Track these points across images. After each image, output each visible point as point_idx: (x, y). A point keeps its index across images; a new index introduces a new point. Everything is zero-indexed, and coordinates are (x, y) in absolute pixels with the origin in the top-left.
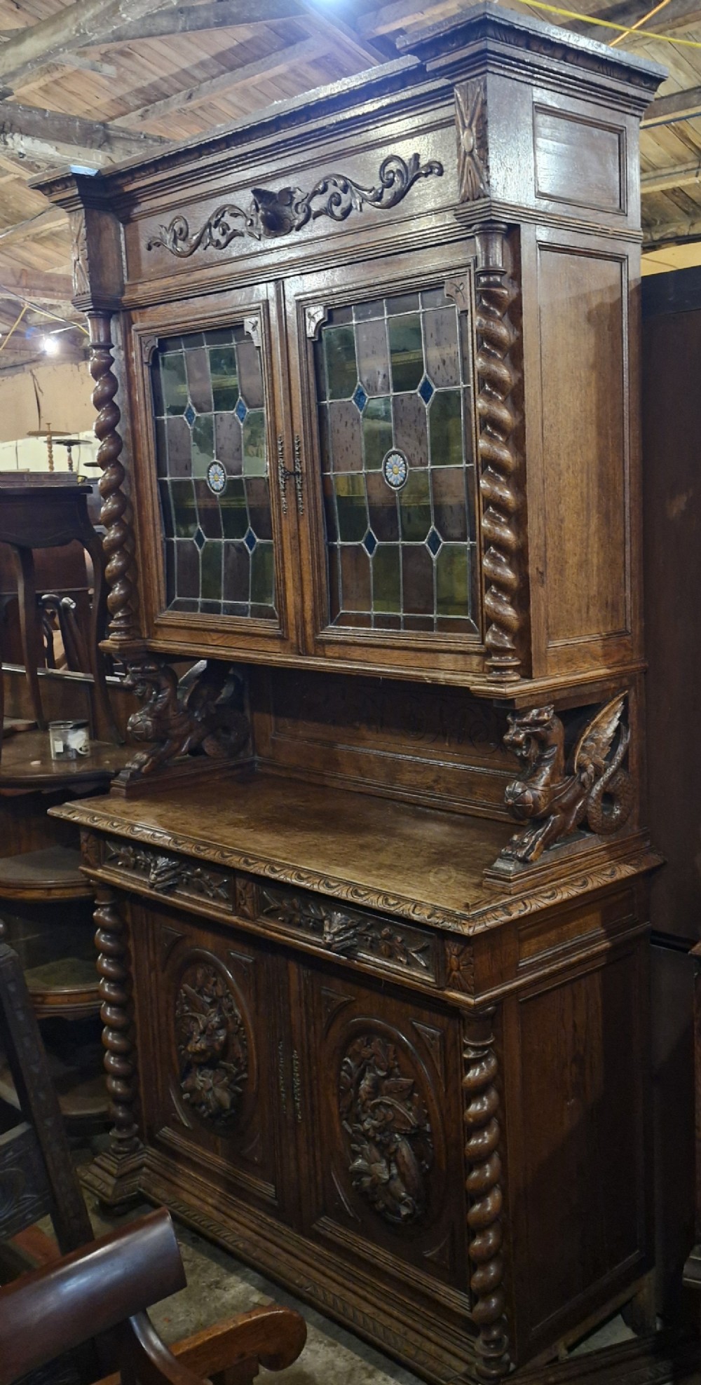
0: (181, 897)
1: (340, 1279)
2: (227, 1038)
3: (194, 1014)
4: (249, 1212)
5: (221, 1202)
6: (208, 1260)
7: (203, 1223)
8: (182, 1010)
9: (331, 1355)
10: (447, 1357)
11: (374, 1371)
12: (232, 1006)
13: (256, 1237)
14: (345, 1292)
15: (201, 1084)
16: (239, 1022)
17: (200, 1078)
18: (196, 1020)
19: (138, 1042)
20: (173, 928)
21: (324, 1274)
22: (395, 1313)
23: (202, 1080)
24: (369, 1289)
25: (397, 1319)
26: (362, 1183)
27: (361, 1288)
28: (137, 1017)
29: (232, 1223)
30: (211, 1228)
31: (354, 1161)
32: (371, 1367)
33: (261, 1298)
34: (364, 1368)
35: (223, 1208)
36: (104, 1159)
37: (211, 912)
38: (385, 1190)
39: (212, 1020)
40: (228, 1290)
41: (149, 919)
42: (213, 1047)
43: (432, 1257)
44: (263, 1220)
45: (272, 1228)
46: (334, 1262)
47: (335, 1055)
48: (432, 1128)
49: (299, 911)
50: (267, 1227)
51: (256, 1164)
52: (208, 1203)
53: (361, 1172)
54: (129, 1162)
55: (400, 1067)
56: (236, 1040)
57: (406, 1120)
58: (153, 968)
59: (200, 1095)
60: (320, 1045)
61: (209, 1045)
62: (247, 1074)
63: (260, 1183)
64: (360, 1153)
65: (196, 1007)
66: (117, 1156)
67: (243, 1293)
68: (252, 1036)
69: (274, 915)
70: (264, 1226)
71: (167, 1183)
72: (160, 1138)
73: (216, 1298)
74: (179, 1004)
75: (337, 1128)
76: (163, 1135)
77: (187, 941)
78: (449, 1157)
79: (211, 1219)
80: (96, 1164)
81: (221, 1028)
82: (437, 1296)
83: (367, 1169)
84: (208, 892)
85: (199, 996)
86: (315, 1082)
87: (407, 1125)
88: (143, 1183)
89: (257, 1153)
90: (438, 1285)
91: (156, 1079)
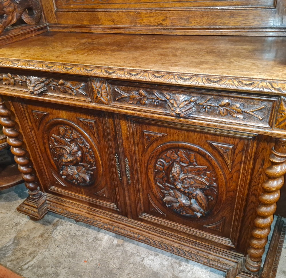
0: (51, 96)
1: (158, 235)
2: (83, 155)
3: (62, 146)
4: (104, 213)
5: (89, 211)
6: (87, 228)
8: (54, 145)
9: (159, 260)
10: (221, 259)
12: (84, 142)
13: (111, 222)
14: (161, 239)
15: (72, 172)
16: (89, 148)
17: (69, 170)
18: (64, 149)
19: (32, 158)
20: (41, 110)
21: (149, 233)
22: (191, 246)
23: (72, 170)
24: (174, 237)
26: (173, 206)
27: (170, 237)
28: (28, 149)
29: (97, 218)
32: (178, 261)
33: (118, 241)
34: (176, 262)
35: (91, 213)
36: (29, 202)
37: (75, 103)
38: (188, 208)
39: (74, 149)
40: (102, 240)
41: (24, 107)
42: (76, 159)
43: (211, 227)
44: (112, 216)
45: (118, 218)
46: (152, 228)
47: (153, 158)
48: (218, 185)
49: (146, 97)
50: (115, 218)
51: (105, 197)
52: (82, 211)
53: (171, 202)
54: (40, 201)
55: (198, 162)
56: (88, 155)
57: (202, 183)
58: (32, 129)
59: (72, 177)
60: (141, 155)
61: (74, 158)
62: (96, 167)
63: (107, 203)
64: (168, 194)
65: (62, 143)
66: (35, 200)
67: (109, 240)
68: (98, 153)
69: (124, 100)
70: (113, 218)
71: (60, 206)
72: (51, 191)
73: (99, 245)
74: (51, 143)
75: (154, 186)
76: (53, 189)
77: (50, 116)
78: (227, 195)
79: (87, 218)
80: (25, 204)
81: (79, 151)
82: (212, 240)
83: (176, 201)
84: (71, 92)
85: (63, 139)
86: (139, 169)
87: (203, 185)
88: (49, 207)
89: (105, 194)
90: (213, 236)
91: (45, 171)
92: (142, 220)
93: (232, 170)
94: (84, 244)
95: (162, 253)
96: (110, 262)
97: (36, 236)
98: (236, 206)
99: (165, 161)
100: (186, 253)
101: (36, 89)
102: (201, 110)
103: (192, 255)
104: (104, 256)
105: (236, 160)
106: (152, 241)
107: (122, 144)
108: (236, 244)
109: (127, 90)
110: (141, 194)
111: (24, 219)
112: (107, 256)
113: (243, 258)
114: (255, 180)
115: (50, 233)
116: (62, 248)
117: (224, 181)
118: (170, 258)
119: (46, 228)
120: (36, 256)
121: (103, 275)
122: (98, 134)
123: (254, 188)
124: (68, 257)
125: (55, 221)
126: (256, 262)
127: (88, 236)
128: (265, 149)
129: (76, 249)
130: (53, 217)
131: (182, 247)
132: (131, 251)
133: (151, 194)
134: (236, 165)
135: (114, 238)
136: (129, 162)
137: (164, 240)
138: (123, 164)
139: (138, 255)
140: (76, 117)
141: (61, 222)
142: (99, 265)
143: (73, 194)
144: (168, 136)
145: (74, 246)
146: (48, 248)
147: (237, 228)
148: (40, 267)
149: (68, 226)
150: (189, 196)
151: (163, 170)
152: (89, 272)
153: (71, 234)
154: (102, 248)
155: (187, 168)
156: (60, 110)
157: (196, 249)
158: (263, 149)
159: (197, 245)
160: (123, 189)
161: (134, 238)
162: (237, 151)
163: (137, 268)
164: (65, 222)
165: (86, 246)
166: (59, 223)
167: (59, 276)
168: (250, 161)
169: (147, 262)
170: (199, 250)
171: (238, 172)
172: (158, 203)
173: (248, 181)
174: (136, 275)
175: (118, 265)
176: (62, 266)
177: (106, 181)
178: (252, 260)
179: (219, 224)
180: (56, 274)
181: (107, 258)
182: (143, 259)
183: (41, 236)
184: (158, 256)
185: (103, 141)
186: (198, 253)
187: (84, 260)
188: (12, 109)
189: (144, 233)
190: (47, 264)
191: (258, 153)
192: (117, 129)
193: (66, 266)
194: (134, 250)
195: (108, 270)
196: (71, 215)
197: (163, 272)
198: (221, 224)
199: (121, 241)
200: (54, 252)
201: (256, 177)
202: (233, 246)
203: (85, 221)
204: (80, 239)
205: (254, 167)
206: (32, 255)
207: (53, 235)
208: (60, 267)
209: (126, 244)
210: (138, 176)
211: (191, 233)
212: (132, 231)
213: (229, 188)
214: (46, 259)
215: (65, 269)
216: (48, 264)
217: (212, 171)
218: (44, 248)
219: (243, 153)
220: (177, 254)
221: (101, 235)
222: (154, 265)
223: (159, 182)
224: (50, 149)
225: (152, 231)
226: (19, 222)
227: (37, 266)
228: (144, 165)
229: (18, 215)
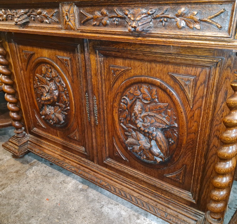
0: (31, 27)
1: (120, 182)
2: (59, 94)
3: (43, 86)
4: (74, 156)
5: (61, 153)
7: (55, 161)
8: (37, 85)
9: (118, 209)
10: (180, 216)
11: (138, 215)
12: (60, 81)
13: (78, 166)
14: (122, 187)
15: (49, 112)
16: (64, 87)
17: (48, 110)
18: (44, 87)
19: (20, 98)
20: (29, 50)
21: (111, 180)
22: (150, 197)
23: (49, 110)
24: (135, 186)
25: (150, 199)
26: (133, 148)
27: (130, 186)
28: (18, 89)
29: (67, 161)
30: (59, 163)
31: (127, 139)
32: (136, 214)
33: (83, 186)
34: (134, 215)
35: (63, 155)
36: (13, 140)
38: (148, 151)
39: (51, 87)
40: (69, 184)
41: (17, 48)
42: (53, 97)
43: (171, 177)
44: (80, 159)
45: (85, 162)
46: (115, 175)
47: (118, 95)
48: (179, 125)
49: (107, 15)
50: (83, 162)
51: (76, 140)
52: (56, 154)
53: (133, 144)
54: (23, 140)
55: (160, 98)
56: (63, 94)
57: (163, 122)
58: (22, 69)
59: (49, 116)
60: (108, 92)
61: (51, 97)
62: (70, 107)
63: (78, 146)
64: (130, 136)
65: (43, 82)
66: (18, 139)
67: (75, 185)
68: (71, 92)
69: (89, 23)
70: (81, 161)
71: (38, 147)
72: (33, 132)
73: (65, 187)
74: (35, 82)
75: (118, 127)
76: (35, 131)
77: (36, 55)
78: (189, 138)
79: (58, 159)
80: (10, 142)
81: (56, 90)
82: (172, 192)
83: (137, 143)
84: (47, 21)
85: (44, 78)
86: (105, 108)
87: (163, 124)
88: (29, 147)
89: (76, 136)
90: (173, 188)
91: (29, 112)
92: (106, 166)
93: (193, 106)
94: (52, 185)
95: (123, 204)
96: (70, 204)
97: (12, 171)
98: (197, 151)
99: (129, 98)
100: (144, 204)
101: (20, 19)
102: (159, 24)
103: (150, 207)
104: (66, 198)
105: (198, 94)
106: (112, 188)
107: (91, 81)
108: (197, 198)
109: (91, 10)
110: (106, 136)
111: (8, 156)
112: (69, 198)
113: (203, 216)
114: (218, 118)
115: (25, 170)
116: (31, 185)
117: (185, 120)
118: (129, 210)
119: (23, 166)
120: (6, 187)
121: (60, 215)
122: (72, 72)
123: (216, 128)
124: (33, 193)
125: (33, 162)
126: (216, 220)
127: (57, 178)
128: (229, 78)
129: (42, 187)
130: (32, 158)
131: (141, 197)
132: (93, 197)
133: (116, 136)
134: (197, 100)
135: (80, 183)
136: (97, 100)
137: (125, 188)
138: (91, 102)
139: (98, 202)
140: (56, 55)
141: (38, 163)
142: (59, 205)
143: (50, 136)
144: (132, 70)
145: (41, 185)
146: (19, 183)
147: (198, 178)
148: (6, 198)
149: (43, 168)
150: (149, 136)
151: (127, 109)
152: (48, 209)
153: (43, 174)
154: (66, 190)
155: (149, 106)
156: (43, 49)
157: (155, 201)
158: (226, 78)
159: (156, 197)
160: (91, 130)
161: (96, 183)
162: (198, 83)
163: (94, 214)
164: (41, 164)
165: (53, 186)
166: (36, 164)
167: (19, 208)
168: (211, 94)
169: (106, 209)
170: (158, 202)
171: (200, 109)
172: (122, 146)
173: (210, 119)
174: (92, 220)
175: (77, 208)
176: (25, 200)
177: (78, 123)
178: (212, 217)
179: (179, 173)
180: (17, 206)
181: (68, 199)
182: (103, 206)
183: (17, 172)
184: (117, 206)
185: (77, 79)
186: (156, 205)
187: (47, 198)
188: (8, 50)
189: (106, 179)
190: (12, 196)
191: (221, 84)
192: (87, 64)
193: (29, 200)
194: (96, 196)
195: (66, 211)
196: (45, 156)
197: (119, 222)
198: (181, 173)
199: (86, 187)
200: (23, 188)
201: (218, 114)
202: (194, 201)
203: (56, 162)
204: (49, 180)
205: (216, 102)
206: (3, 186)
207: (27, 173)
208: (23, 200)
209: (90, 190)
210: (104, 116)
211: (152, 183)
212: (96, 176)
213: (190, 129)
214: (14, 191)
215: (27, 203)
216: (14, 196)
217: (173, 108)
218: (16, 182)
219: (205, 86)
220: (135, 203)
221: (69, 179)
222: (112, 213)
223: (123, 123)
224: (35, 89)
225: (114, 178)
226: (2, 158)
227: (4, 196)
228: (110, 103)
229: (4, 153)
